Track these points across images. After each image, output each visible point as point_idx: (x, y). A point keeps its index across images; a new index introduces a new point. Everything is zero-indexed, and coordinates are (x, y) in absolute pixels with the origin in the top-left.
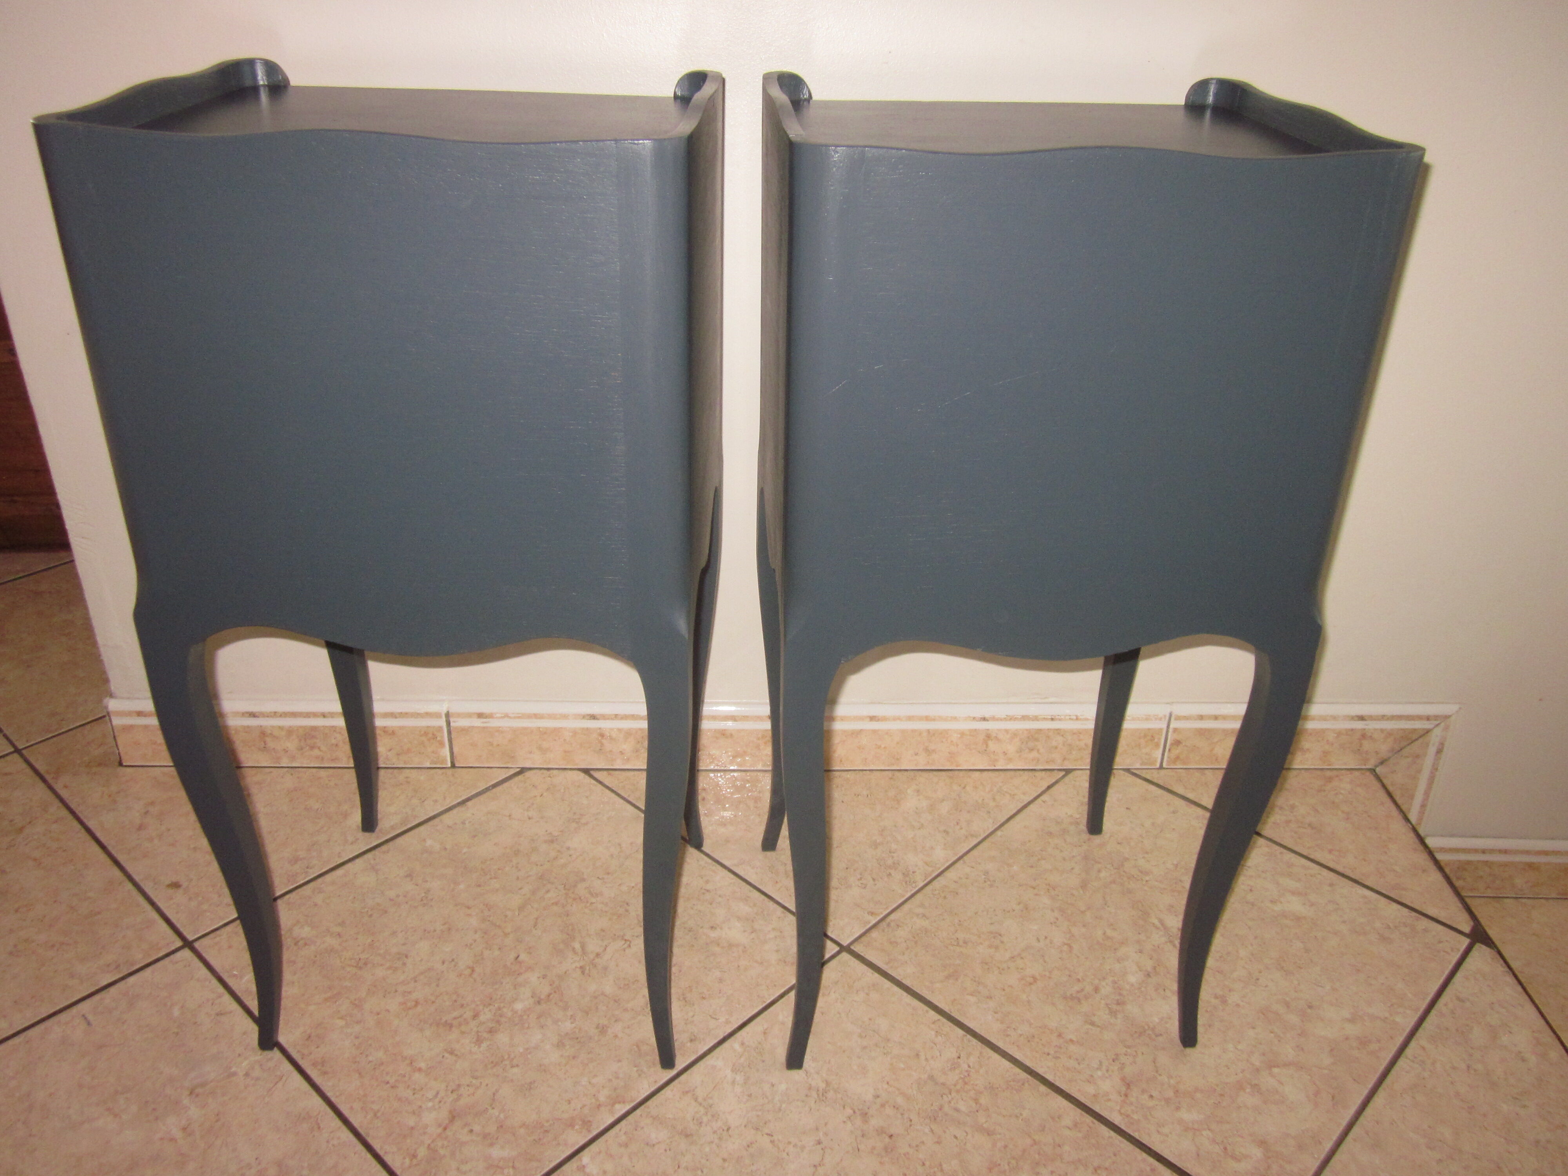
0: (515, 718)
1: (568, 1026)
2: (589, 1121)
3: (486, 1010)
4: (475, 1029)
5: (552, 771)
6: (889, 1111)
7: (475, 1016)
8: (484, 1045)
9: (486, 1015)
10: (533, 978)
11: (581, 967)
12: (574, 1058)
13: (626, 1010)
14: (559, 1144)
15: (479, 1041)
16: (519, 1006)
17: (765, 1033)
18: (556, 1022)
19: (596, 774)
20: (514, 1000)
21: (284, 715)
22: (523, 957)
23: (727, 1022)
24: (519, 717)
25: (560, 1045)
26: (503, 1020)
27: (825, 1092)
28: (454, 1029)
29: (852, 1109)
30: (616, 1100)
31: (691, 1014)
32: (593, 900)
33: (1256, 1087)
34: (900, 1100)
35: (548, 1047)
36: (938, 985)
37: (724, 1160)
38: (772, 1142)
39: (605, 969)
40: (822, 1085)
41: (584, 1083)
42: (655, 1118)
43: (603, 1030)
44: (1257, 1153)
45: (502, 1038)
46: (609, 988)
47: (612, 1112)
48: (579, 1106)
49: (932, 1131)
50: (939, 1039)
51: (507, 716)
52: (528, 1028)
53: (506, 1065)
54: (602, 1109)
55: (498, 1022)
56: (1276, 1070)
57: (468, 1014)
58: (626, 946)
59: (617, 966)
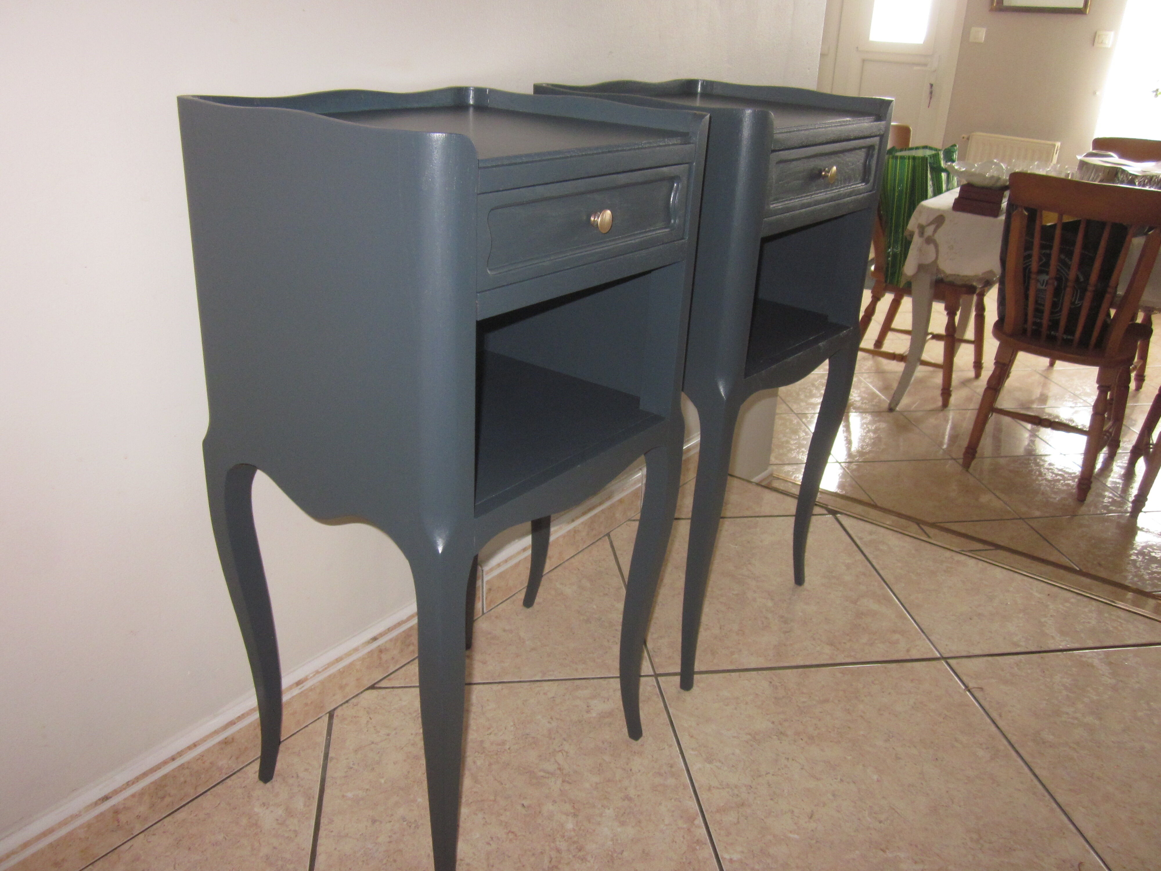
0: (323, 670)
1: (609, 812)
2: (697, 840)
3: (558, 843)
4: (570, 856)
5: (351, 702)
6: (786, 724)
7: (559, 851)
8: (589, 858)
9: (563, 845)
10: (549, 807)
11: (563, 781)
12: (640, 822)
13: (620, 781)
14: (705, 863)
15: (583, 859)
16: (570, 826)
17: (692, 737)
18: (601, 815)
19: (382, 684)
20: (562, 826)
21: (137, 779)
22: (526, 803)
23: (671, 746)
24: (326, 669)
25: (623, 824)
26: (575, 839)
27: (754, 738)
28: (560, 866)
29: (774, 735)
30: (691, 820)
31: (650, 757)
32: (507, 747)
33: (862, 614)
34: (782, 716)
35: (619, 829)
36: (715, 661)
37: (772, 799)
38: (773, 775)
39: (575, 772)
40: (749, 737)
41: (665, 828)
42: (718, 811)
43: (628, 798)
44: (897, 636)
45: (591, 847)
46: (596, 779)
47: (699, 827)
48: (682, 839)
49: (811, 718)
50: (753, 682)
51: (318, 672)
52: (594, 831)
53: (617, 856)
54: (692, 829)
55: (574, 842)
56: (858, 603)
57: (553, 854)
58: (565, 754)
59: (579, 766)
